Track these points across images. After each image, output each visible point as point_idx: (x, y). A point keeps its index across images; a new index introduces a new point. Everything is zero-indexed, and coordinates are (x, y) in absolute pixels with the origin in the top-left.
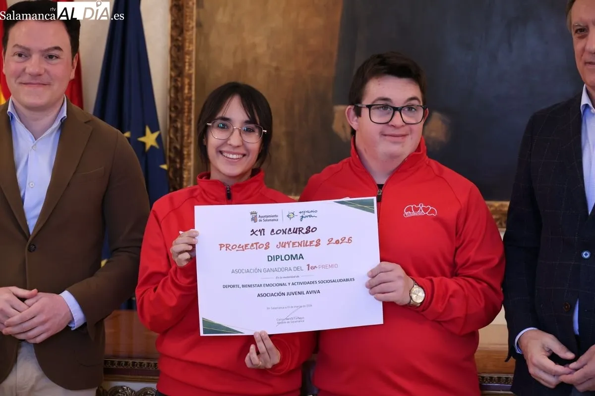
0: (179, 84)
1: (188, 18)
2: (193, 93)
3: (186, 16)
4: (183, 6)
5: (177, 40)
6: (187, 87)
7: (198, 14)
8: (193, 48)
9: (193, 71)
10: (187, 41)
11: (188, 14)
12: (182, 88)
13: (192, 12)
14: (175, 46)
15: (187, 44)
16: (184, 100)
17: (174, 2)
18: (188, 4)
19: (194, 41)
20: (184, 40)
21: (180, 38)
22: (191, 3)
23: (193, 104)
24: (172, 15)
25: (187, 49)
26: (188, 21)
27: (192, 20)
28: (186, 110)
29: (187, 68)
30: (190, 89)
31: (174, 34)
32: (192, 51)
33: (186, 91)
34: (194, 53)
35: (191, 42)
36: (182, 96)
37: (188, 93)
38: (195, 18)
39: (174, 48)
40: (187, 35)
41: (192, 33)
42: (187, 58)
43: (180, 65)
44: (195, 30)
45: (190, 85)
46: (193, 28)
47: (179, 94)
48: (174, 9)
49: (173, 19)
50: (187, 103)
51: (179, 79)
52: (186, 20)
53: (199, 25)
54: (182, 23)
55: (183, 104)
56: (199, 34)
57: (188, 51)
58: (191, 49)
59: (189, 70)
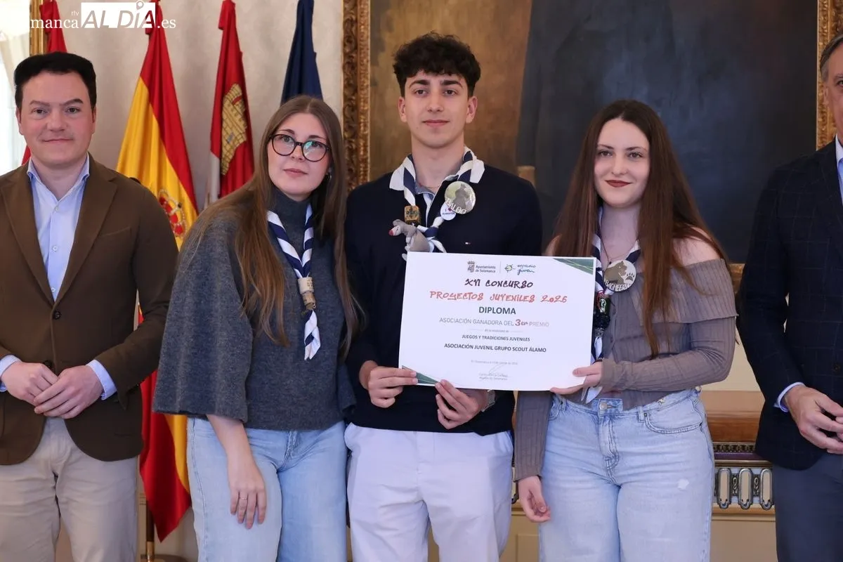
0: (354, 146)
1: (362, 75)
2: (369, 155)
3: (361, 74)
4: (356, 64)
5: (352, 99)
6: (362, 148)
7: (373, 72)
8: (368, 107)
9: (368, 131)
10: (362, 100)
11: (362, 72)
12: (357, 150)
13: (366, 70)
14: (349, 106)
15: (362, 104)
16: (359, 162)
17: (347, 60)
18: (362, 61)
19: (369, 100)
20: (358, 101)
21: (354, 98)
22: (365, 61)
23: (369, 166)
24: (344, 72)
25: (362, 108)
26: (362, 80)
27: (367, 78)
28: (362, 173)
29: (362, 128)
30: (365, 151)
31: (347, 93)
32: (367, 110)
33: (362, 153)
34: (369, 113)
35: (365, 102)
36: (357, 157)
37: (364, 155)
38: (369, 76)
39: (347, 107)
40: (362, 94)
41: (367, 93)
42: (362, 117)
43: (354, 125)
44: (369, 89)
45: (365, 146)
46: (367, 86)
47: (354, 156)
48: (347, 66)
49: (346, 77)
50: (361, 165)
51: (354, 140)
52: (360, 78)
53: (374, 83)
54: (356, 82)
55: (358, 167)
56: (374, 92)
57: (363, 110)
58: (366, 108)
59: (365, 130)
